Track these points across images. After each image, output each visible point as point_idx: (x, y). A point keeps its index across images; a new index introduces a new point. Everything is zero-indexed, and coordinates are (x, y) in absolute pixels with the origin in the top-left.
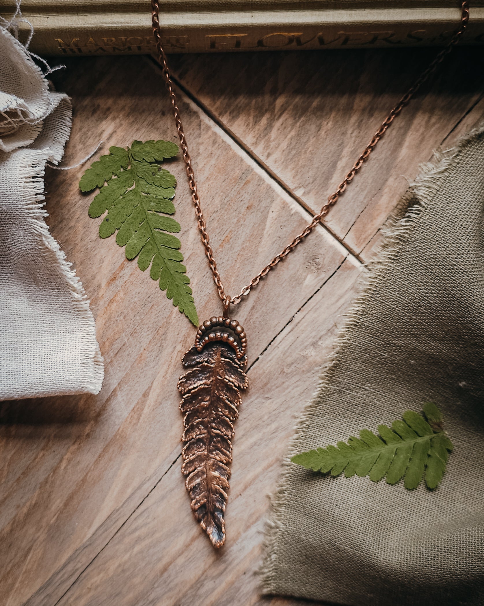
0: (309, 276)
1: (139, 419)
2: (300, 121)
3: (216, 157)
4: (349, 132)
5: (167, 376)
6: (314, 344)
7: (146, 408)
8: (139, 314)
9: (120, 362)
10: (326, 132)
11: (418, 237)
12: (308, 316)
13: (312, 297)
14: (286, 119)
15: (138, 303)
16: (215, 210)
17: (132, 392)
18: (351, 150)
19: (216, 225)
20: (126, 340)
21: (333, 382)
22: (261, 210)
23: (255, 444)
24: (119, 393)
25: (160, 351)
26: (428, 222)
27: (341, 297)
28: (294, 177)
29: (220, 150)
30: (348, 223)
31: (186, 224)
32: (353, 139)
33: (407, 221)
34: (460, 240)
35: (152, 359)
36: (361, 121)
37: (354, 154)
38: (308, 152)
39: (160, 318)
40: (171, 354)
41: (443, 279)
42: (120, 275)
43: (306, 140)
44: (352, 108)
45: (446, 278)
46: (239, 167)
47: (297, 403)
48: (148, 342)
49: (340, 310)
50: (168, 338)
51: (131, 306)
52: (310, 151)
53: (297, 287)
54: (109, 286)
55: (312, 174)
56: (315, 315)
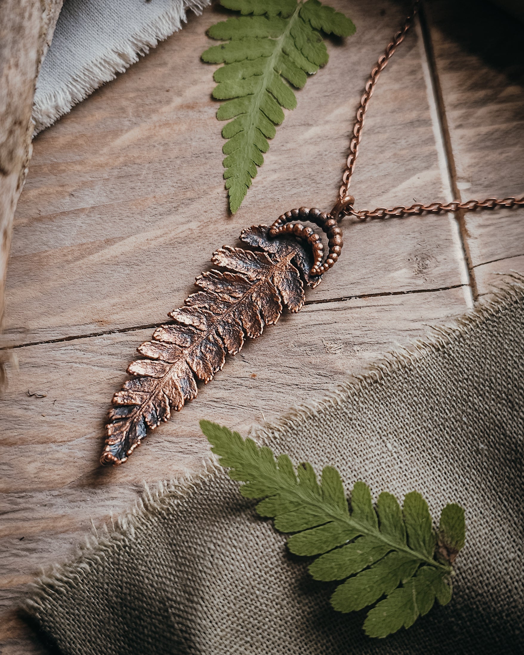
0: (404, 270)
1: (77, 259)
2: (519, 123)
3: (403, 86)
5: (153, 243)
6: (348, 345)
7: (96, 255)
8: (183, 159)
9: (116, 187)
12: (367, 310)
13: (389, 294)
14: (506, 110)
15: (192, 148)
17: (99, 227)
20: (144, 172)
22: (408, 167)
24: (83, 216)
25: (169, 212)
28: (469, 166)
29: (412, 83)
30: (492, 255)
31: (315, 118)
35: (154, 213)
38: (504, 155)
39: (201, 181)
40: (178, 224)
42: (201, 109)
43: (512, 143)
46: (420, 112)
48: (165, 194)
50: (191, 207)
51: (184, 146)
52: (507, 157)
53: (381, 272)
54: (179, 110)
55: (491, 179)
56: (376, 315)
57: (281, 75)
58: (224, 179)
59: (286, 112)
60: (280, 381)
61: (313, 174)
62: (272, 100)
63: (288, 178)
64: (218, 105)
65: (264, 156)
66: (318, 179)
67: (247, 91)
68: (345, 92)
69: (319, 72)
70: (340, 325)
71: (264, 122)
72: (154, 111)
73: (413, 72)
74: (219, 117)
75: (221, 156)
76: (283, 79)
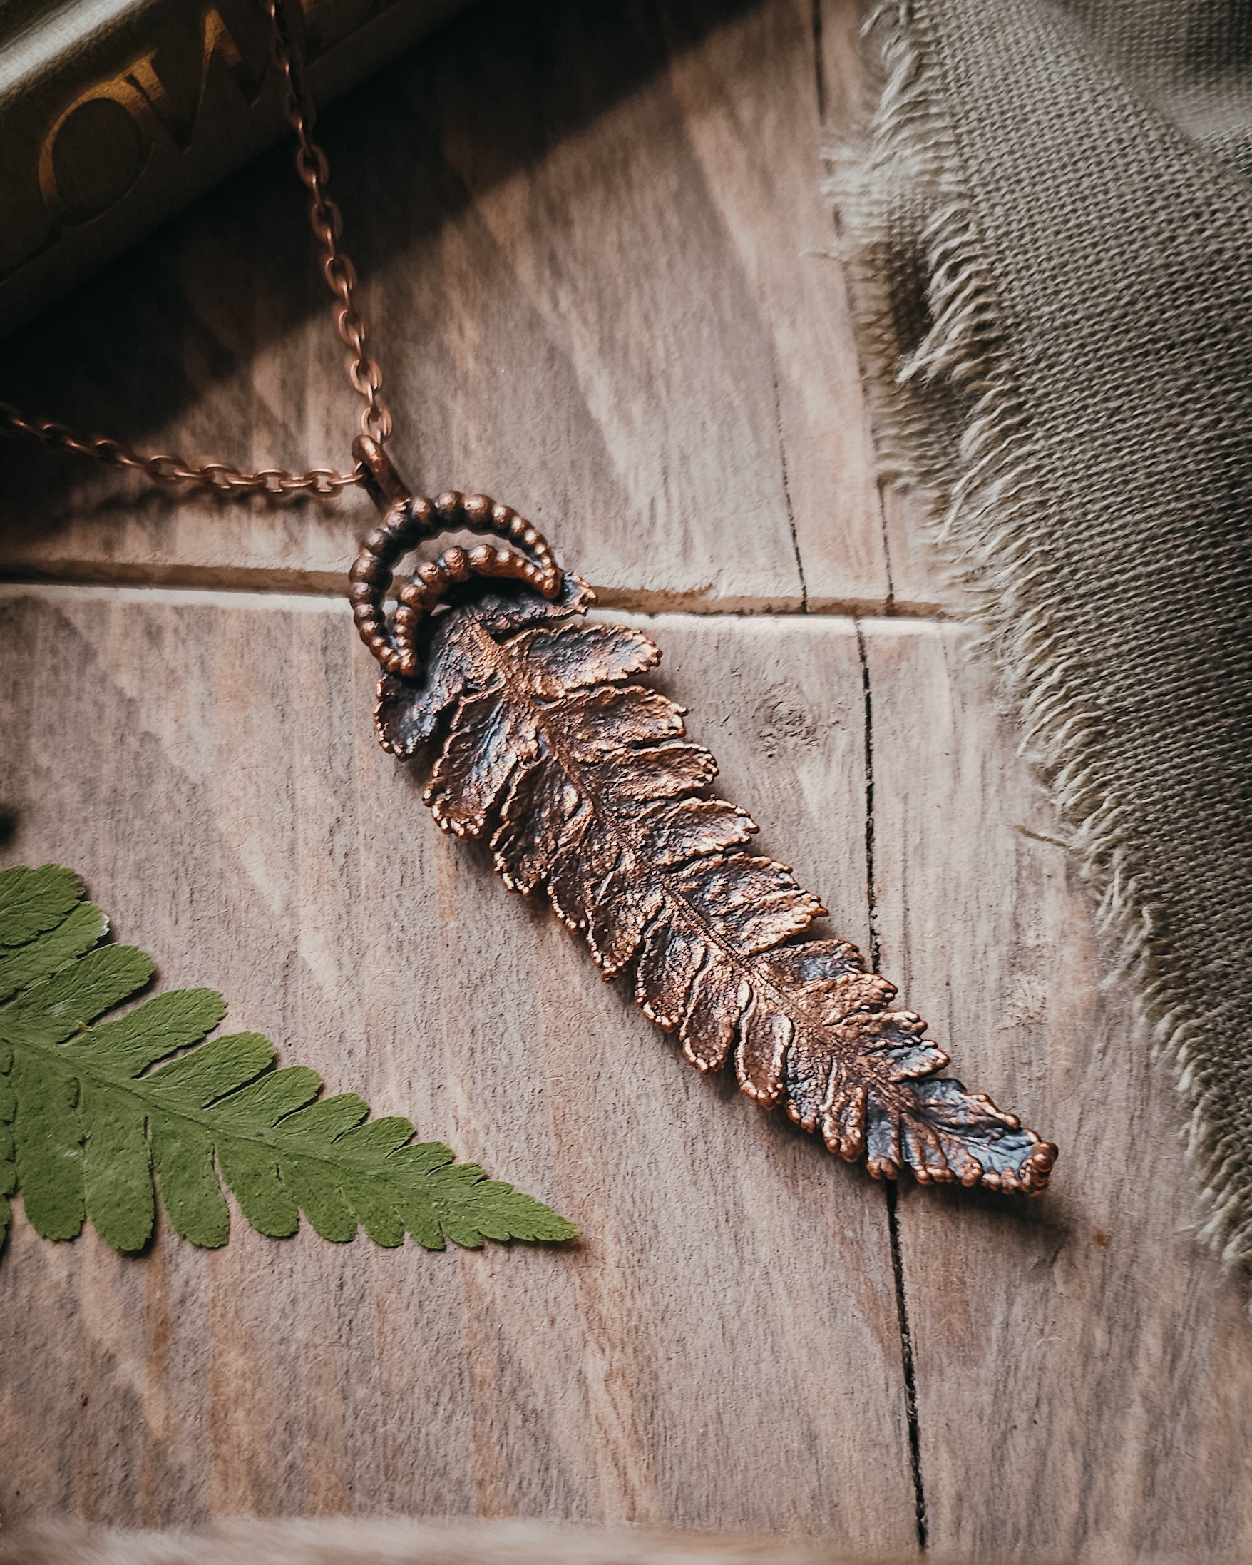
0: (803, 775)
3: (196, 670)
4: (545, 307)
5: (643, 1501)
6: (1018, 960)
8: (354, 1378)
10: (477, 358)
11: (1028, 290)
12: (915, 893)
13: (870, 831)
14: (328, 410)
15: (317, 1340)
16: (329, 820)
18: (593, 347)
19: (371, 864)
21: (1201, 991)
23: (1150, 1461)
25: (541, 1440)
26: (1014, 225)
27: (956, 754)
29: (191, 643)
30: (776, 541)
31: (268, 943)
32: (573, 316)
33: (953, 272)
34: (1158, 177)
35: (536, 1489)
36: (552, 257)
37: (612, 348)
38: (473, 445)
39: (441, 1326)
40: (587, 1416)
41: (1226, 330)
42: (175, 1297)
43: (438, 419)
44: (493, 244)
45: (1229, 316)
46: (295, 638)
47: (1148, 1190)
48: (472, 1446)
49: (991, 790)
50: (531, 1367)
51: (304, 1369)
52: (480, 439)
53: (801, 836)
54: (165, 1369)
55: (543, 494)
56: (932, 872)
57: (91, 1023)
58: (443, 1250)
59: (232, 1026)
60: (1119, 1165)
61: (462, 976)
62: (181, 1065)
63: (466, 1052)
64: (169, 1240)
65: (378, 1114)
66: (480, 966)
67: (133, 1138)
68: (187, 839)
69: (100, 902)
70: (956, 973)
71: (258, 1098)
72: (158, 1452)
73: (153, 634)
74: (216, 1241)
75: (359, 1253)
76: (105, 1021)
